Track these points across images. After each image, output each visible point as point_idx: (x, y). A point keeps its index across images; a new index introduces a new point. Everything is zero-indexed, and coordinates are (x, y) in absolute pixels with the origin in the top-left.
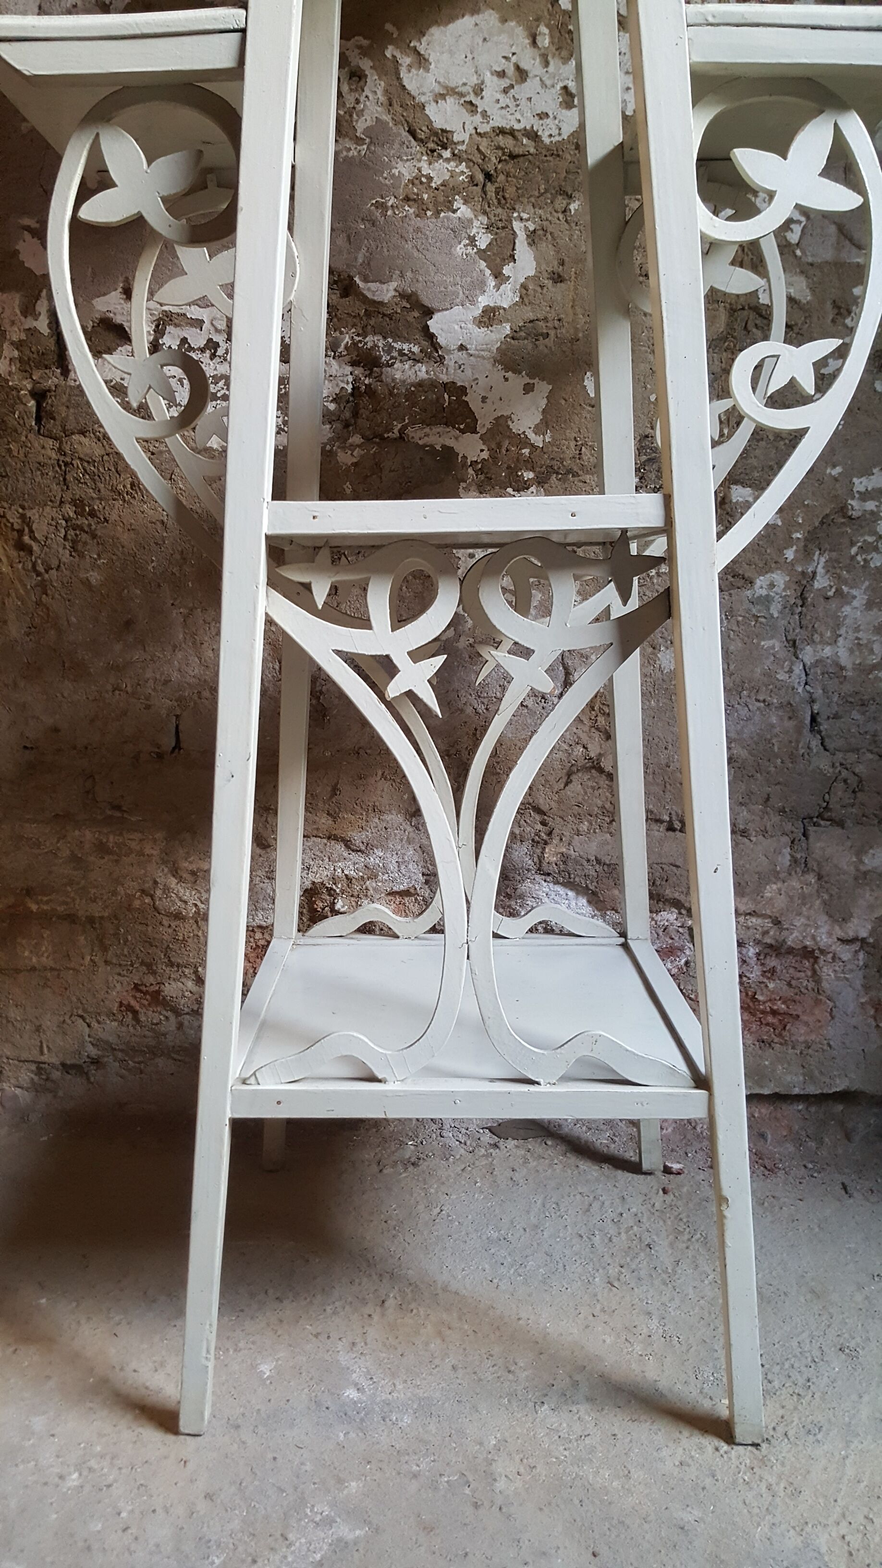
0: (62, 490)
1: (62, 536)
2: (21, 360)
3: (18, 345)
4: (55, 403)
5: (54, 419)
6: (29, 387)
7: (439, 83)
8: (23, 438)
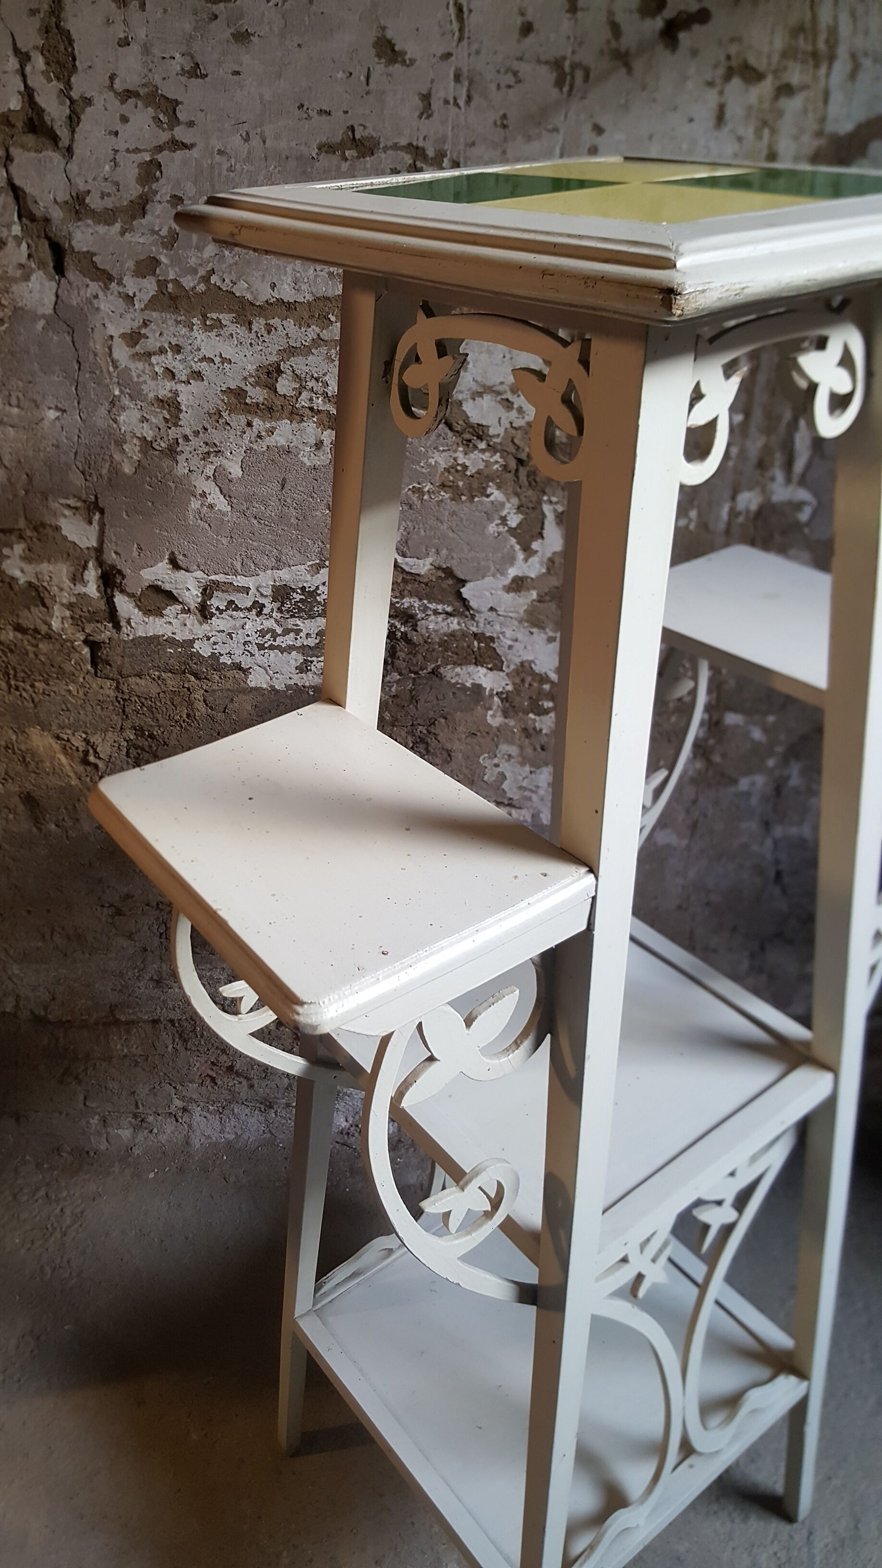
0: (123, 719)
1: (124, 753)
2: (72, 618)
3: (70, 606)
4: (110, 653)
5: (110, 665)
6: (82, 638)
7: (477, 382)
8: (81, 680)
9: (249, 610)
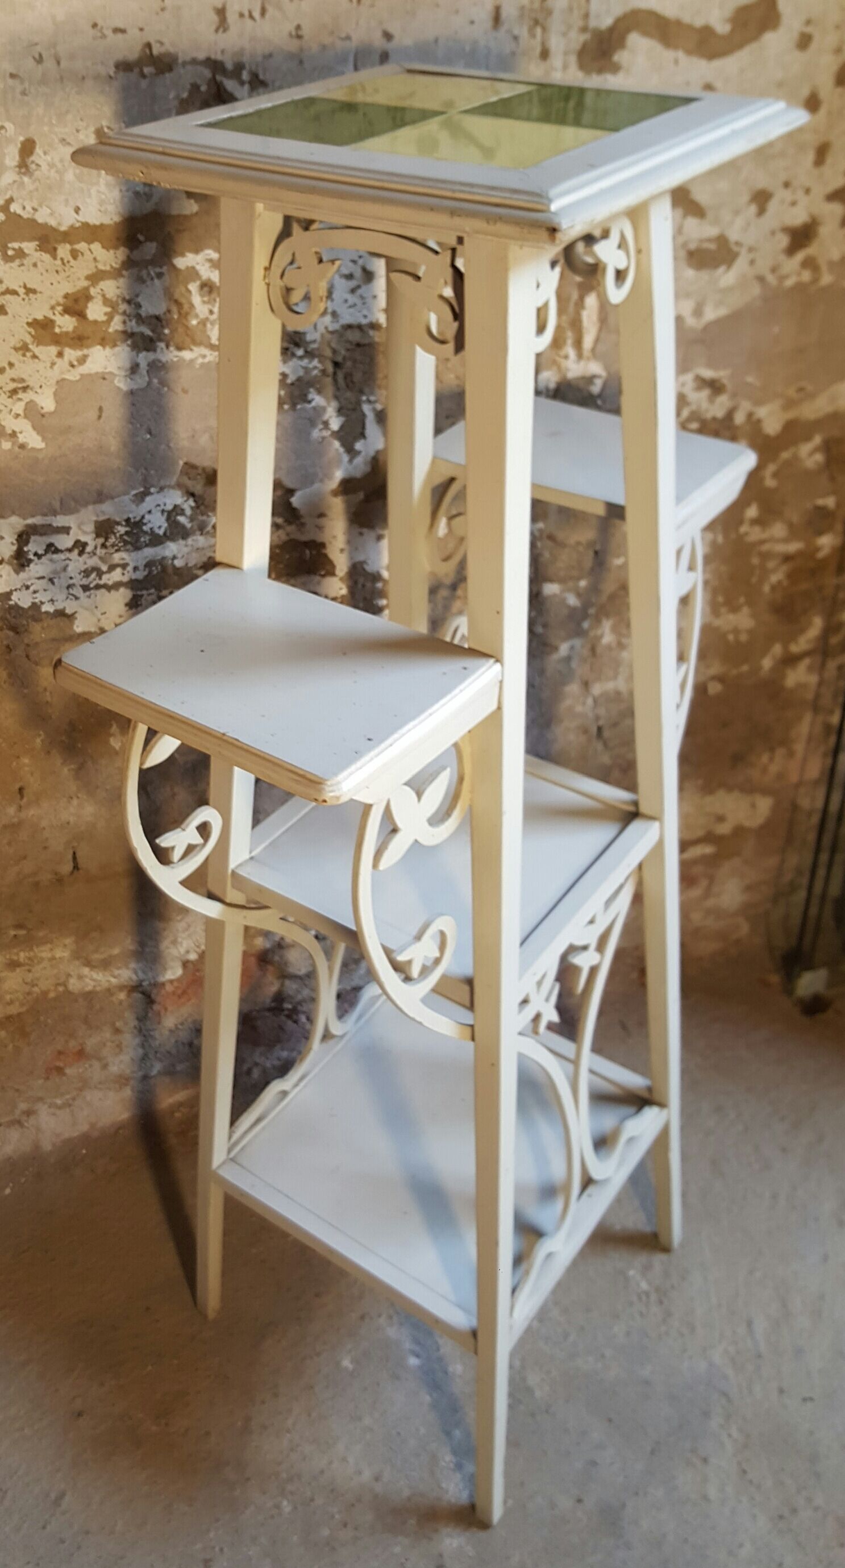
9: (70, 550)
